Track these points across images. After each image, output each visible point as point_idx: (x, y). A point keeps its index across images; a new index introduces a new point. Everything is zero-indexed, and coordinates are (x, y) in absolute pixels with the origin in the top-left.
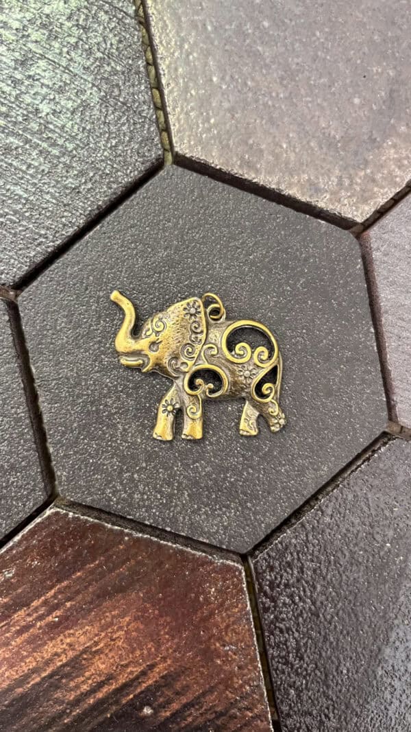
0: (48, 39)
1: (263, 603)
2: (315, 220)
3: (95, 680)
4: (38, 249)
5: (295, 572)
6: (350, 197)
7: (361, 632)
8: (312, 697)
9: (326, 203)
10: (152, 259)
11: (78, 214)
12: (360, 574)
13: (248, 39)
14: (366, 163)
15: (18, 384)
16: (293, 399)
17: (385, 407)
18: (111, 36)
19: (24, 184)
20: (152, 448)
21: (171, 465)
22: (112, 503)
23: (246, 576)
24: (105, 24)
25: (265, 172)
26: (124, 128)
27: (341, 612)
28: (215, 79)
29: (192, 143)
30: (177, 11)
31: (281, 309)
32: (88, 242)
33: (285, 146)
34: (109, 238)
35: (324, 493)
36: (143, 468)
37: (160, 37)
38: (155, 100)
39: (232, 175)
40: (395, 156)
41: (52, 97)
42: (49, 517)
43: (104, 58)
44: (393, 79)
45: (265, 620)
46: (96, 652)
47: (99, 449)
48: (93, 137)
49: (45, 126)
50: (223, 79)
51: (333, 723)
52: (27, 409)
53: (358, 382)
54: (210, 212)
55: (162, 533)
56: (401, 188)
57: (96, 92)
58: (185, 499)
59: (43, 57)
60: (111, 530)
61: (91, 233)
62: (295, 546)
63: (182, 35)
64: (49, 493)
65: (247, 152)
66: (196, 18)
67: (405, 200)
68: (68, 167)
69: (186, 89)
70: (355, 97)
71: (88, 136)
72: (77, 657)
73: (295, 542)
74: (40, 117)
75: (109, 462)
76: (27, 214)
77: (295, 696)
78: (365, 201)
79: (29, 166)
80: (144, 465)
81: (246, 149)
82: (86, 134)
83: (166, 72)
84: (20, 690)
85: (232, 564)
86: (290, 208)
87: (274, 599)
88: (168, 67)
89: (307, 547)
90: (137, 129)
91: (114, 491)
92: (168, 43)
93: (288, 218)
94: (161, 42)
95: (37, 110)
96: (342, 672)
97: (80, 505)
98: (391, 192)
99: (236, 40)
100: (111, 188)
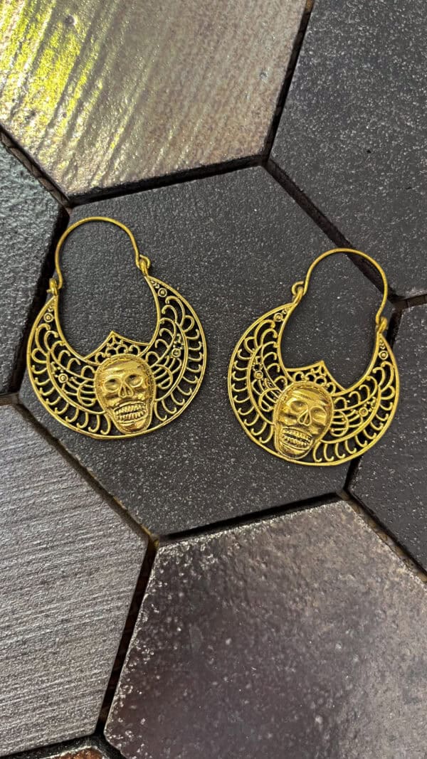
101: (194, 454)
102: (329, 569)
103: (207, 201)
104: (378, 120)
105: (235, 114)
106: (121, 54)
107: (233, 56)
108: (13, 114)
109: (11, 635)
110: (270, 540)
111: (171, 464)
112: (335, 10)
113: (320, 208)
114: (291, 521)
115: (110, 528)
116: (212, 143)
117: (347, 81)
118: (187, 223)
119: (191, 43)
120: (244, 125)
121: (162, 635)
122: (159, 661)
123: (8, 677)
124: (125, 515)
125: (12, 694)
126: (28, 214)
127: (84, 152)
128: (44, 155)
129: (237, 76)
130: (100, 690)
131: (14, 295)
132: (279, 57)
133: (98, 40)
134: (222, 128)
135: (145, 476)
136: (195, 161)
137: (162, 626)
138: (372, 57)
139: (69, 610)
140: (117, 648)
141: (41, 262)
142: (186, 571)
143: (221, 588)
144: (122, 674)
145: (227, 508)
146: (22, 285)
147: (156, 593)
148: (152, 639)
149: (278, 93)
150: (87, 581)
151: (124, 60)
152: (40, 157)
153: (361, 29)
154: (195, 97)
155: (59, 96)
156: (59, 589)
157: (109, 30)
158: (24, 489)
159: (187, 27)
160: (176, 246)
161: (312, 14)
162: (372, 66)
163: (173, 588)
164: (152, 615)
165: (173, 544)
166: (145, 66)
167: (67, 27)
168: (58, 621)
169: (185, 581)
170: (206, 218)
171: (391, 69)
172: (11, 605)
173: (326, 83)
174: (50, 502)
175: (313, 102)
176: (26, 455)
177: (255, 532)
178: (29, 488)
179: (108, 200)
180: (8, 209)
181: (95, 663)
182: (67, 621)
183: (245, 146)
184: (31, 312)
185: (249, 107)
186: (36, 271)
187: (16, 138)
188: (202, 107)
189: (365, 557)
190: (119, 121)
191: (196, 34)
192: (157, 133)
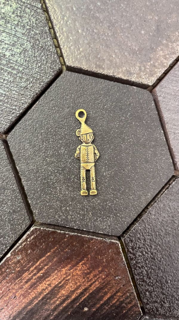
0: (5, 23)
1: (130, 257)
2: (131, 87)
3: (61, 299)
4: (13, 115)
5: (142, 241)
6: (145, 75)
7: (174, 264)
8: (156, 294)
9: (135, 79)
10: (63, 113)
11: (28, 98)
12: (171, 239)
13: (92, 11)
14: (150, 59)
15: (12, 175)
16: (132, 166)
17: (172, 164)
18: (32, 18)
19: (3, 88)
20: (73, 196)
21: (82, 201)
22: (59, 221)
23: (121, 246)
24: (29, 14)
25: (107, 69)
26: (43, 58)
27: (164, 256)
29: (73, 60)
30: (59, 4)
31: (121, 127)
32: (34, 110)
33: (114, 56)
34: (43, 106)
35: (151, 205)
36: (71, 204)
37: (53, 16)
38: (55, 44)
39: (93, 72)
40: (163, 54)
41: (10, 48)
42: (33, 231)
43: (31, 28)
44: (157, 20)
45: (132, 264)
46: (60, 286)
47: (50, 199)
48: (30, 64)
49: (9, 61)
50: (83, 30)
51: (167, 305)
52: (17, 185)
53: (159, 155)
54: (85, 89)
55: (82, 232)
56: (167, 68)
57: (29, 43)
58: (90, 216)
59: (4, 31)
60: (60, 233)
61: (35, 106)
62: (141, 230)
63: (63, 13)
64: (31, 221)
65: (98, 61)
66: (68, 5)
67: (169, 73)
68: (21, 78)
69: (68, 37)
71: (28, 63)
72: (52, 290)
73: (140, 228)
74: (6, 58)
75: (55, 203)
76: (6, 101)
77: (149, 295)
78: (152, 75)
79: (4, 80)
80: (71, 203)
81: (97, 59)
82: (27, 63)
83: (58, 31)
84: (30, 307)
85: (114, 241)
86: (120, 83)
87: (134, 254)
88: (59, 28)
89: (146, 230)
90: (49, 57)
91: (59, 216)
92: (57, 18)
93: (119, 88)
94: (54, 18)
95: (4, 55)
96: (168, 282)
97: (45, 224)
98: (163, 70)
99: (86, 13)
100: (41, 85)
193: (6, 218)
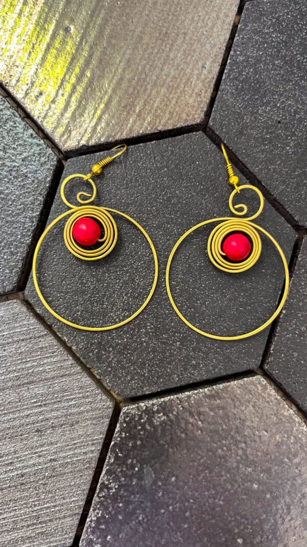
2: (153, 391)
13: (261, 470)
17: (35, 305)
22: (170, 145)
25: (201, 399)
28: (265, 433)
33: (199, 423)
44: (159, 508)
50: (260, 437)
65: (219, 404)
70: (175, 481)
101: (150, 338)
102: (248, 426)
103: (163, 156)
104: (287, 100)
105: (183, 95)
106: (104, 53)
107: (183, 54)
108: (27, 94)
109: (13, 469)
110: (206, 404)
111: (133, 345)
112: (256, 23)
113: (244, 162)
114: (221, 390)
115: (88, 392)
116: (167, 115)
117: (264, 72)
118: (148, 171)
119: (153, 45)
120: (190, 102)
121: (124, 473)
122: (122, 492)
123: (10, 501)
124: (99, 383)
125: (12, 514)
126: (35, 164)
127: (75, 120)
128: (47, 123)
129: (185, 69)
130: (77, 514)
131: (23, 221)
132: (216, 55)
133: (88, 43)
134: (174, 105)
135: (114, 353)
136: (155, 127)
137: (124, 466)
138: (282, 57)
139: (56, 452)
140: (90, 482)
141: (43, 197)
142: (143, 425)
143: (168, 438)
144: (93, 502)
145: (173, 379)
146: (29, 214)
147: (120, 441)
148: (117, 475)
149: (214, 81)
150: (70, 431)
151: (105, 57)
152: (44, 124)
153: (274, 36)
154: (155, 83)
155: (60, 81)
156: (49, 436)
157: (96, 36)
158: (26, 362)
159: (151, 34)
160: (139, 188)
161: (239, 26)
162: (281, 62)
163: (133, 437)
164: (117, 458)
165: (134, 404)
166: (120, 61)
167: (66, 33)
168: (48, 460)
169: (142, 433)
170: (162, 168)
171: (295, 64)
172: (14, 447)
173: (249, 74)
174: (44, 371)
175: (239, 87)
176: (28, 336)
177: (194, 397)
178: (30, 361)
179: (92, 155)
180: (21, 160)
181: (74, 493)
182: (54, 460)
183: (191, 118)
184: (35, 233)
185: (193, 90)
186: (39, 204)
187: (29, 110)
188: (161, 89)
189: (275, 418)
190: (101, 99)
191: (156, 40)
192: (128, 108)
193: (247, 118)
